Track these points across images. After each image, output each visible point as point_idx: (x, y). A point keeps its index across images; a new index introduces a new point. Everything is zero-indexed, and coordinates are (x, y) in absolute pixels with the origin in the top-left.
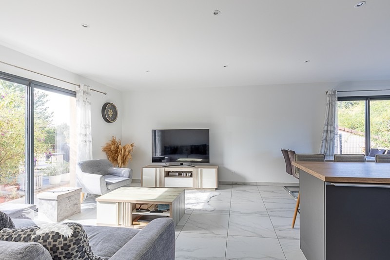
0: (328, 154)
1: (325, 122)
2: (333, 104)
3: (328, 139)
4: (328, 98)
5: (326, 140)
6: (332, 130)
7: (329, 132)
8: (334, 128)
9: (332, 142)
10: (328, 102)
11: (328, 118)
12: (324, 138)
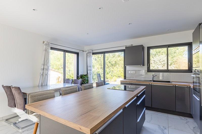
0: (44, 84)
1: (42, 63)
2: (48, 51)
3: (44, 74)
4: (45, 47)
5: (43, 75)
6: (47, 68)
7: (45, 70)
8: (48, 67)
9: (46, 77)
10: (44, 49)
11: (44, 60)
12: (42, 74)
